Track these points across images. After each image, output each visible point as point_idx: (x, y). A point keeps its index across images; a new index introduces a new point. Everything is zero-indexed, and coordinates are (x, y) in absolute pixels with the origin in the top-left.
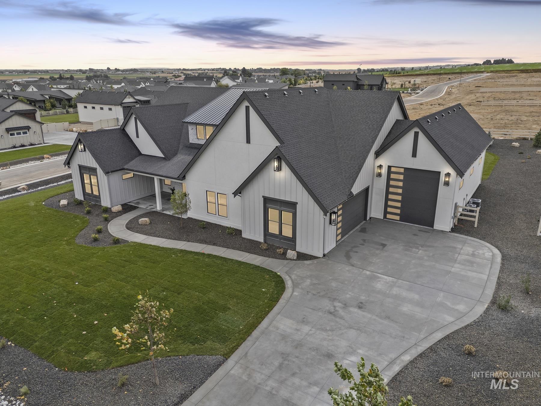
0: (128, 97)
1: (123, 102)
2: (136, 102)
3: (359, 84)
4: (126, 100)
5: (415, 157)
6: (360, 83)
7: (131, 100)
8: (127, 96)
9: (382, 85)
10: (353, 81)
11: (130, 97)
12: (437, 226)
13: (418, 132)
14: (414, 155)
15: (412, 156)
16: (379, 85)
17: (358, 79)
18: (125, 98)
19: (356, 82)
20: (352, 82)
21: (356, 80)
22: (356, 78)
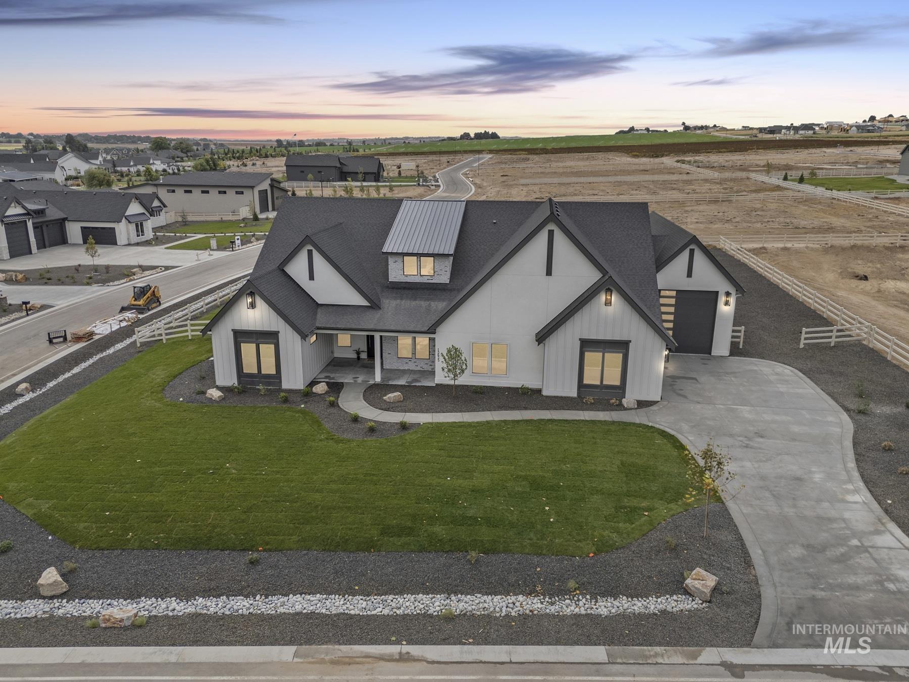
0: (13, 205)
1: (6, 215)
2: (28, 214)
3: (344, 171)
4: (10, 212)
5: (691, 277)
6: (345, 169)
7: (19, 210)
8: (11, 204)
9: (379, 173)
10: (336, 167)
11: (17, 205)
12: (715, 352)
13: (694, 249)
14: (689, 275)
15: (688, 277)
16: (375, 173)
17: (341, 163)
18: (9, 207)
19: (339, 168)
20: (334, 168)
21: (338, 165)
22: (338, 163)
